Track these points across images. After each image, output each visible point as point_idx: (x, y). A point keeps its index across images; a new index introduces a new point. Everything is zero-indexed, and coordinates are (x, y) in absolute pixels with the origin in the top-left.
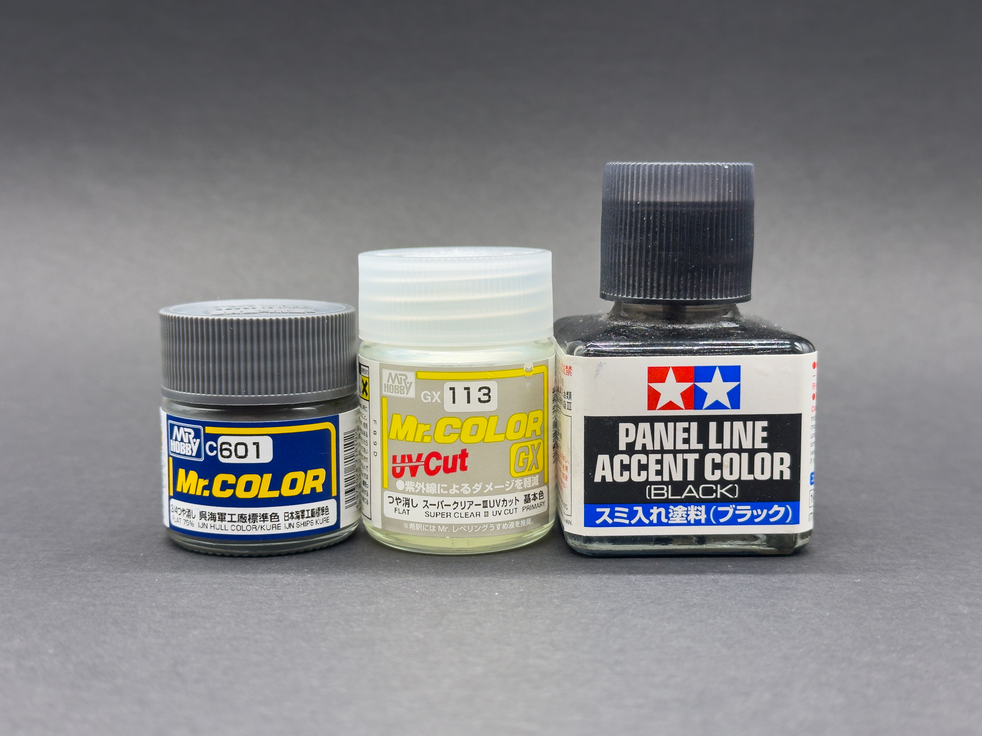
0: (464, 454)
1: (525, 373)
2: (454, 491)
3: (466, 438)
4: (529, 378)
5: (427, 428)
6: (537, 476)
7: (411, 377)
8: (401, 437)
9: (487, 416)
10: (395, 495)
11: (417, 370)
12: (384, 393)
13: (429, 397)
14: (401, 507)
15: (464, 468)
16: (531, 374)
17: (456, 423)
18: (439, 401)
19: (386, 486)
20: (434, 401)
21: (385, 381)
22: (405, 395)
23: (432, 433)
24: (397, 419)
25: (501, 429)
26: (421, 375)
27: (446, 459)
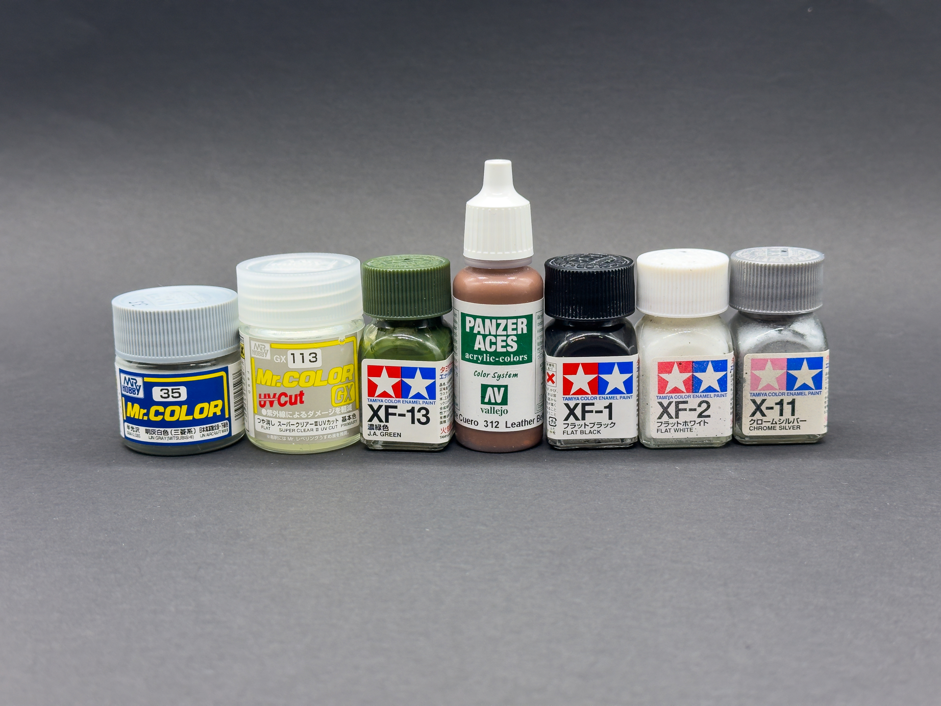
0: (302, 394)
1: (339, 343)
2: (296, 416)
3: (303, 384)
4: (343, 345)
5: (279, 377)
6: (351, 405)
7: (268, 347)
8: (263, 383)
9: (315, 370)
10: (262, 418)
11: (271, 343)
12: (253, 355)
13: (279, 359)
14: (265, 425)
15: (302, 402)
16: (344, 342)
17: (296, 375)
18: (285, 362)
19: (256, 412)
20: (282, 362)
21: (253, 348)
22: (264, 358)
23: (281, 381)
24: (260, 372)
25: (325, 378)
26: (274, 346)
27: (291, 397)
